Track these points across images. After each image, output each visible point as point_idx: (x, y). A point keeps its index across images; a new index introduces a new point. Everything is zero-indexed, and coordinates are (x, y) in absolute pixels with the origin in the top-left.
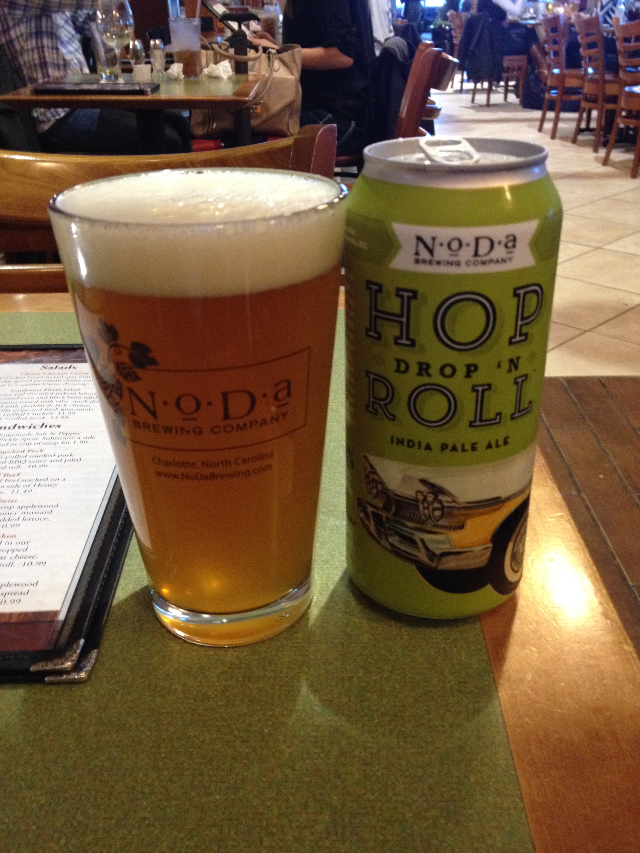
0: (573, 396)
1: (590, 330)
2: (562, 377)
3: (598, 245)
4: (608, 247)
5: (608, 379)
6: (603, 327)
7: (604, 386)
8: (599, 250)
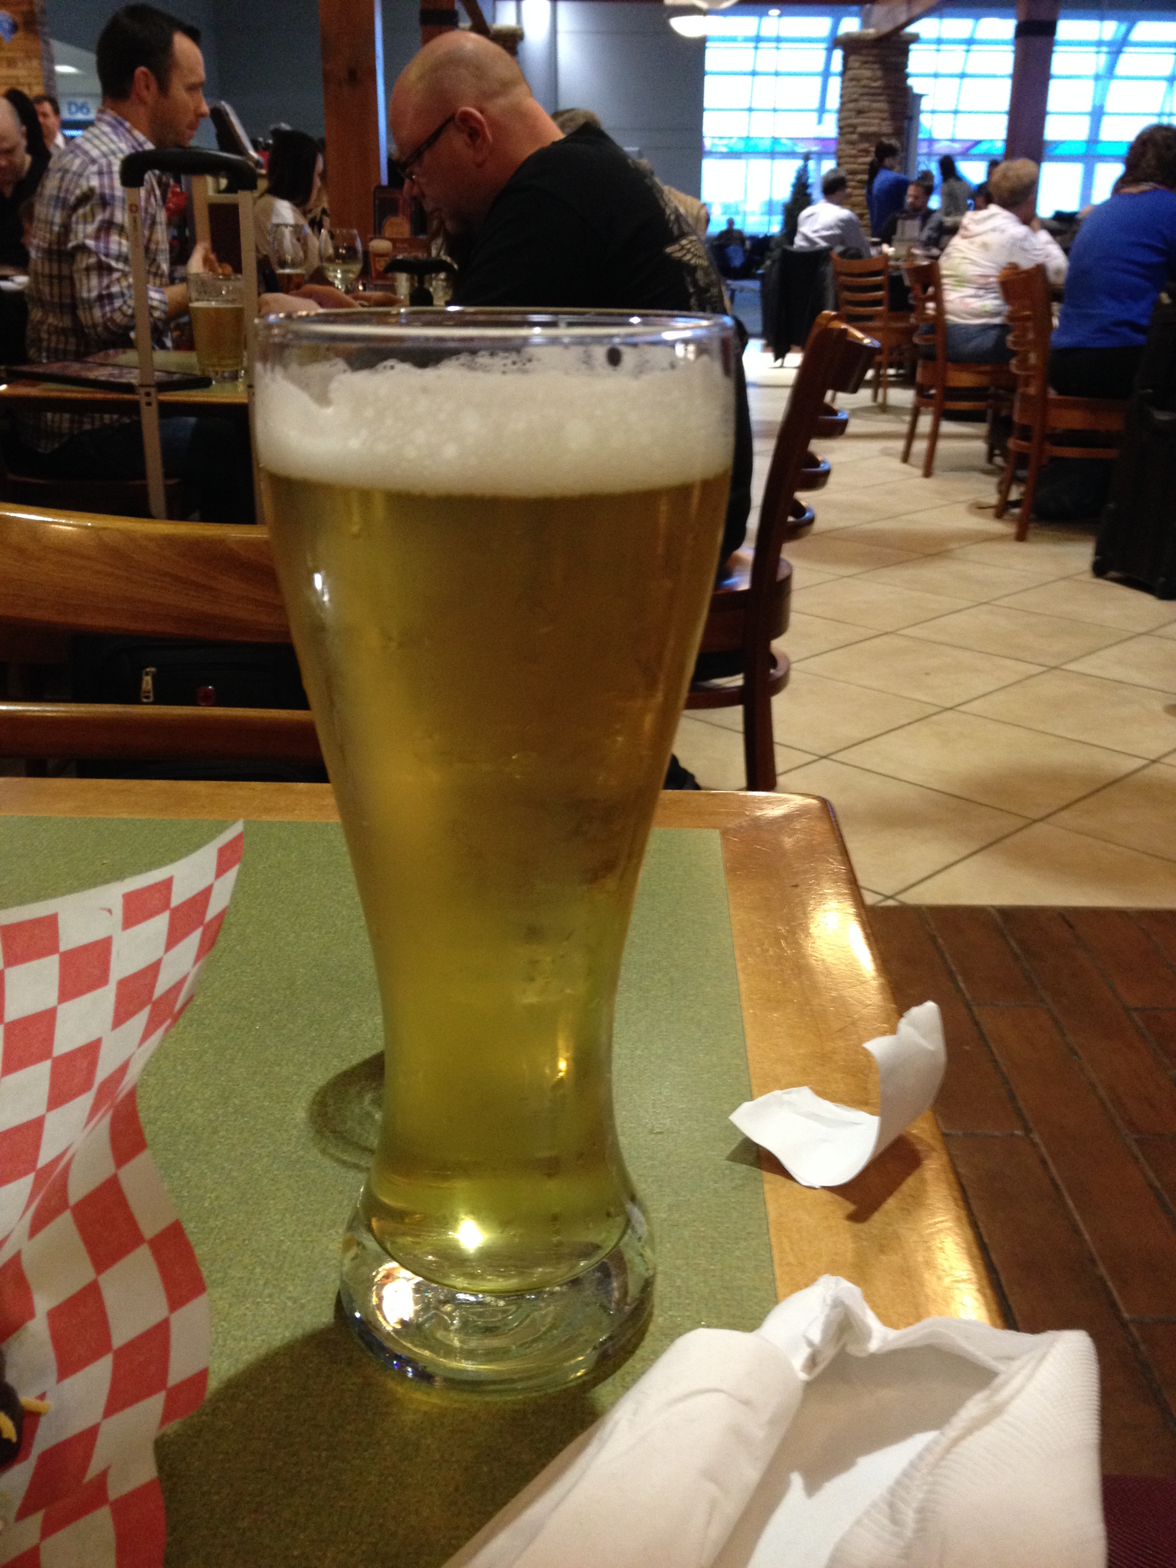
0: (1013, 944)
1: (1042, 820)
2: (993, 907)
3: (1053, 663)
4: (1072, 667)
5: (1077, 912)
6: (1065, 814)
7: (1071, 927)
8: (1057, 672)
